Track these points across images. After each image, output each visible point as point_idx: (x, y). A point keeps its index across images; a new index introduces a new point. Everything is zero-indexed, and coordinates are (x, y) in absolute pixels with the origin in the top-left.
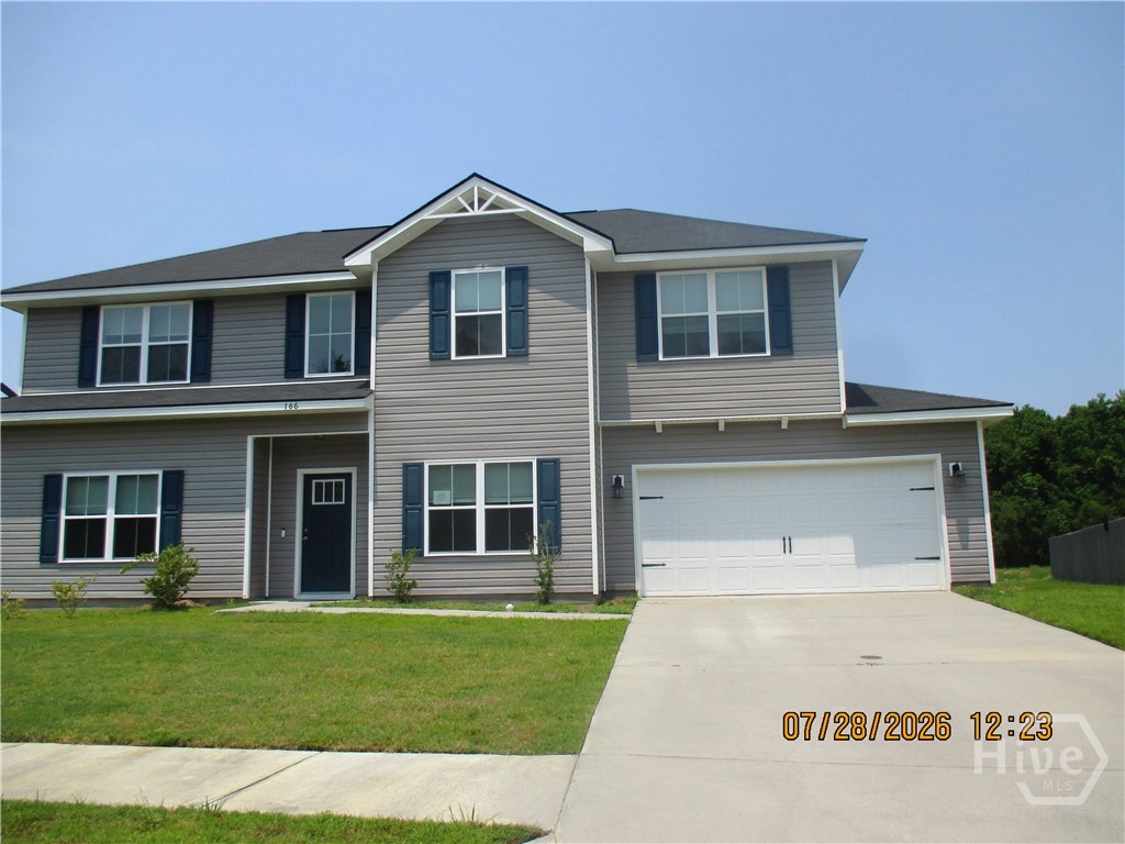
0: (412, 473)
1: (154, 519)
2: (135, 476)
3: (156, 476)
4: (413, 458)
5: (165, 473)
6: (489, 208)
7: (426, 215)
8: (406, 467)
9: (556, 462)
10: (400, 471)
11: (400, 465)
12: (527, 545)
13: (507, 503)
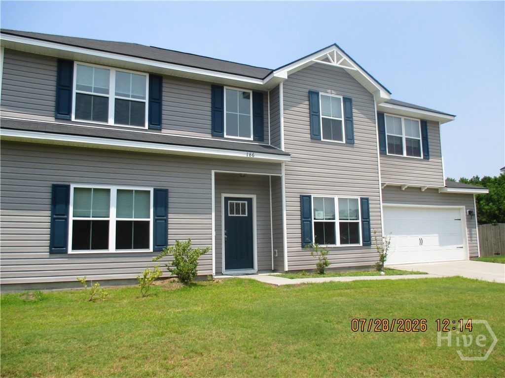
0: (305, 200)
1: (148, 222)
2: (132, 191)
3: (149, 192)
4: (306, 192)
5: (155, 190)
6: (340, 64)
7: (314, 59)
8: (302, 197)
9: (367, 199)
10: (298, 199)
11: (298, 195)
12: (357, 242)
13: (348, 219)
